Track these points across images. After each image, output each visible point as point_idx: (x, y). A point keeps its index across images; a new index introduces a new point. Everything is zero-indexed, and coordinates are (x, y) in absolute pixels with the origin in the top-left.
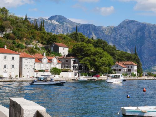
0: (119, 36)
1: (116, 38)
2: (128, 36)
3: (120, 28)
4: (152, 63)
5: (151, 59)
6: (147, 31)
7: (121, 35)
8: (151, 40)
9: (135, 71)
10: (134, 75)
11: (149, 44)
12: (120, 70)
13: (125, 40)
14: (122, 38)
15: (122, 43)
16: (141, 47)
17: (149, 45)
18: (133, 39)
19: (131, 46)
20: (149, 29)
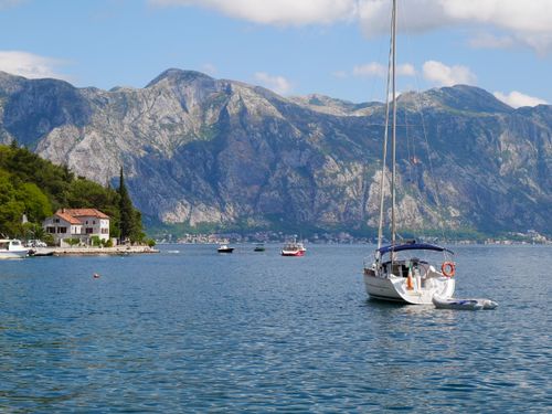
0: (147, 120)
1: (139, 125)
2: (178, 120)
3: (152, 96)
4: (248, 207)
5: (245, 193)
6: (235, 107)
7: (153, 118)
8: (248, 134)
9: (104, 231)
10: (98, 242)
11: (242, 147)
12: (63, 230)
13: (166, 133)
14: (157, 125)
15: (157, 144)
16: (215, 158)
17: (242, 152)
18: (191, 131)
19: (187, 152)
20: (241, 99)
